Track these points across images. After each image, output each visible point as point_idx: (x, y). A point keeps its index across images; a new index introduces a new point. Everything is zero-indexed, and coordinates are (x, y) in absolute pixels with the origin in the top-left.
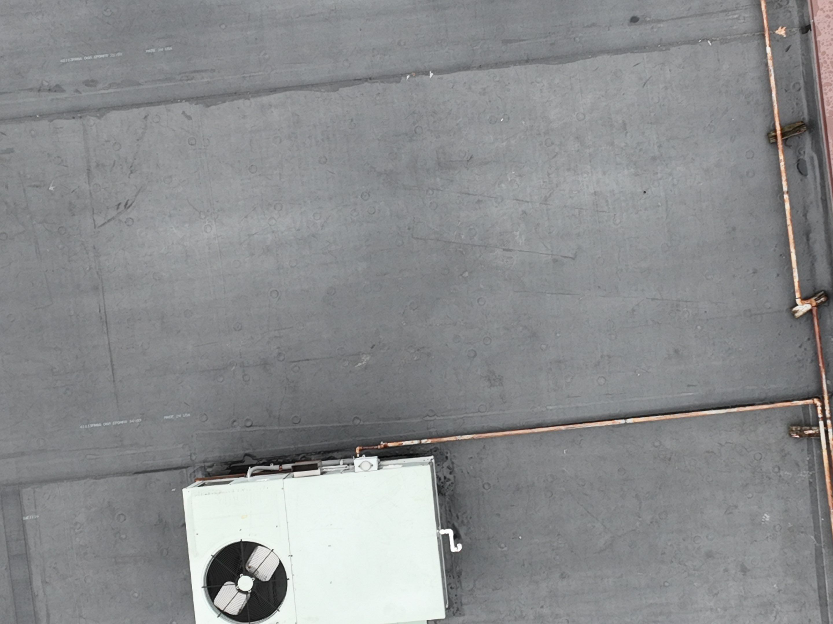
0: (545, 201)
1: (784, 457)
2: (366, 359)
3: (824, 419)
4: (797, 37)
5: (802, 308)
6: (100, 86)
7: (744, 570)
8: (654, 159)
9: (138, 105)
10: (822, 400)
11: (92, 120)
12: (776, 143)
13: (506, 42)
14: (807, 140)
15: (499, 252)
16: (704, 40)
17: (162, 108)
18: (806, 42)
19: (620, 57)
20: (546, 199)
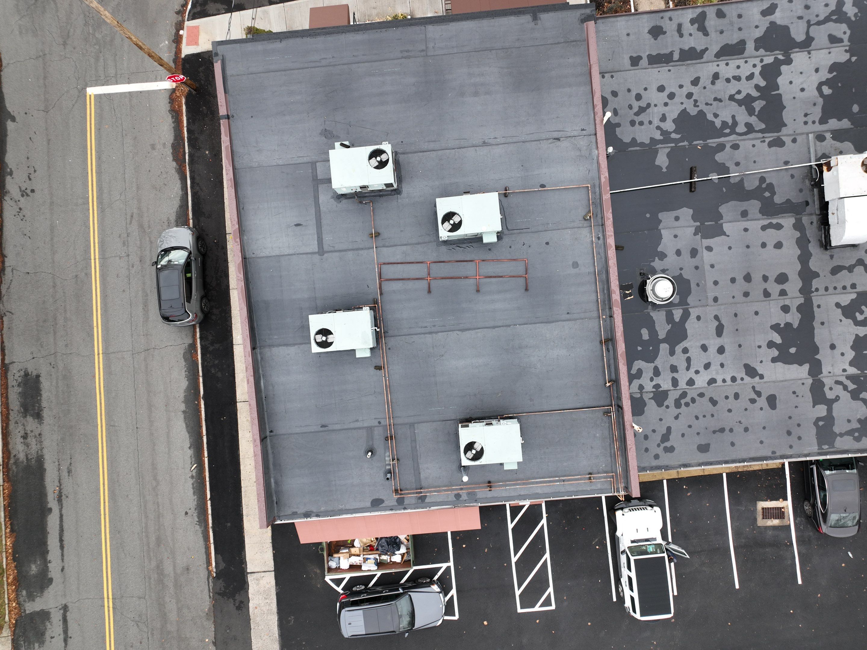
1: (602, 421)
2: (500, 394)
3: (613, 412)
4: (608, 318)
5: (608, 384)
6: (436, 326)
7: (592, 448)
9: (446, 332)
10: (612, 407)
11: (434, 335)
12: (602, 344)
14: (610, 343)
16: (585, 318)
17: (452, 332)
18: (611, 320)
19: (564, 322)
20: (545, 356)
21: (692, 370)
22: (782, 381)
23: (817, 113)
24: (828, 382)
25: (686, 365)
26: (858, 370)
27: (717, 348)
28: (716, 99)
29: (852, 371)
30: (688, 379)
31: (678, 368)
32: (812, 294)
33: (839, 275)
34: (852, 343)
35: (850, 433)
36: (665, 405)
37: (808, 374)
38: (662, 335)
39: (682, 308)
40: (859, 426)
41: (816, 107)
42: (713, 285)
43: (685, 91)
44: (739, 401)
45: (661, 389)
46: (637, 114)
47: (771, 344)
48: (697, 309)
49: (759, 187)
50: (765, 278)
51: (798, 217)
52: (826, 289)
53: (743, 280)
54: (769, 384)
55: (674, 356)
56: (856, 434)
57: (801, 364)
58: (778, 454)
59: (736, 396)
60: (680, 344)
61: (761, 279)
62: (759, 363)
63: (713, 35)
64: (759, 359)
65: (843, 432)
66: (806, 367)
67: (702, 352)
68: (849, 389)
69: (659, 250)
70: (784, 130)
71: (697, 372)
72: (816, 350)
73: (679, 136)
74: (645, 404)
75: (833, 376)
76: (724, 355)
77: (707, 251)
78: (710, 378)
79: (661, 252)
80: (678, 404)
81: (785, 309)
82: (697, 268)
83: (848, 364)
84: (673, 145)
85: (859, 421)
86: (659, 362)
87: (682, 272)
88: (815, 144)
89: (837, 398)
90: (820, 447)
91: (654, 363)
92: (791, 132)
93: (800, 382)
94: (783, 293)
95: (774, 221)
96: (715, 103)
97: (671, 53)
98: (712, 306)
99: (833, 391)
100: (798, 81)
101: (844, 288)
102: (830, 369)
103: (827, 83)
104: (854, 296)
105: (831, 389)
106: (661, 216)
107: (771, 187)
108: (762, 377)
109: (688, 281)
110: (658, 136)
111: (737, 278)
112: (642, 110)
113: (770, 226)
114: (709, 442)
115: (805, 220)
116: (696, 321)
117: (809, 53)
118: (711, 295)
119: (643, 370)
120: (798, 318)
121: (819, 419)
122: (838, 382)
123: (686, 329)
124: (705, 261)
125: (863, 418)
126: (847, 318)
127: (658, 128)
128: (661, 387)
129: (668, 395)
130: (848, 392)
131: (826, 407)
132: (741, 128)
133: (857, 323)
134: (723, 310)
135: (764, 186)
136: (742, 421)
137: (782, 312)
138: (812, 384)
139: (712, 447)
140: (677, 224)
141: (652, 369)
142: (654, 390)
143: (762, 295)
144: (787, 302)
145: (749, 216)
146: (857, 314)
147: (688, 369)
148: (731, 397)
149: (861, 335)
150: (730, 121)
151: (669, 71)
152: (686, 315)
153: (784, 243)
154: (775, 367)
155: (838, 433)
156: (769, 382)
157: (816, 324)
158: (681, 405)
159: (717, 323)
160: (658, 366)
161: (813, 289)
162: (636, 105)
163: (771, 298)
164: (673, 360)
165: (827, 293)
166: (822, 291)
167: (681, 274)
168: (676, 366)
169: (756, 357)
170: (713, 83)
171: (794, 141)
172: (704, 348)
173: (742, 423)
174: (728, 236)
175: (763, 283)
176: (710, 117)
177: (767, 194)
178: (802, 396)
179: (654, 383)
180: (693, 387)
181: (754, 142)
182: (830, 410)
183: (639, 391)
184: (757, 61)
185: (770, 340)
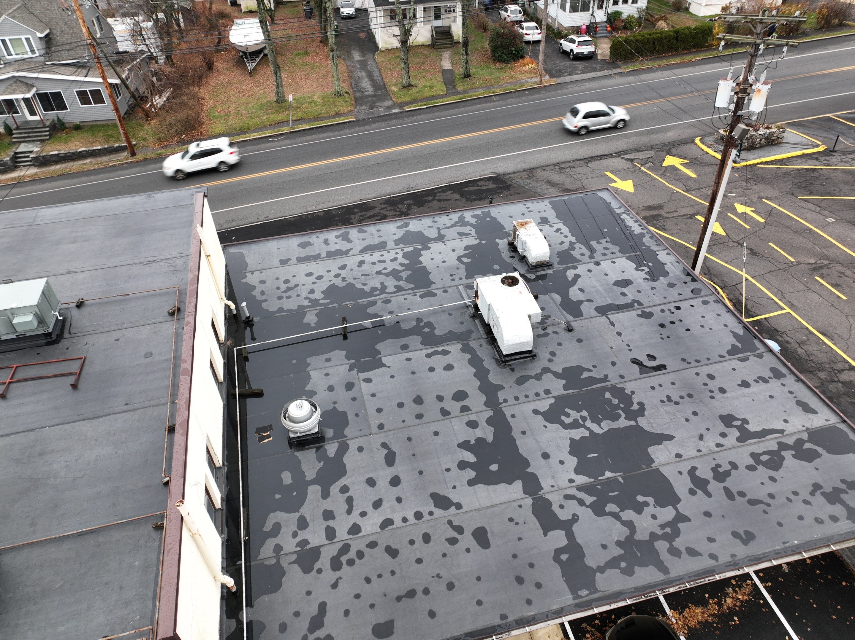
0: (77, 460)
7: (121, 588)
8: (123, 442)
13: (78, 415)
15: (52, 479)
16: (150, 407)
19: (118, 415)
20: (77, 459)
21: (356, 513)
22: (490, 507)
23: (462, 272)
24: (555, 499)
25: (347, 507)
26: (590, 478)
27: (389, 480)
28: (362, 275)
29: (581, 480)
30: (350, 525)
31: (334, 514)
32: (501, 406)
33: (526, 384)
34: (569, 449)
35: (613, 563)
36: (315, 570)
37: (524, 493)
38: (310, 475)
39: (337, 442)
40: (622, 552)
41: (460, 269)
42: (377, 414)
43: (333, 273)
44: (431, 544)
45: (308, 547)
46: (285, 292)
47: (463, 465)
48: (357, 440)
49: (417, 326)
50: (440, 398)
51: (465, 342)
52: (517, 398)
53: (413, 404)
54: (471, 514)
55: (328, 499)
56: (623, 565)
57: (510, 483)
58: (511, 619)
59: (427, 538)
60: (337, 483)
61: (436, 399)
62: (451, 490)
63: (356, 241)
64: (450, 485)
65: (602, 564)
66: (518, 485)
67: (368, 487)
68: (588, 503)
69: (306, 389)
70: (433, 286)
71: (363, 514)
72: (526, 463)
73: (329, 301)
74: (283, 573)
75: (559, 489)
76: (400, 487)
77: (365, 383)
78: (384, 518)
79: (309, 390)
80: (336, 564)
81: (473, 424)
82: (354, 399)
83: (573, 473)
84: (323, 307)
85: (619, 543)
86: (306, 510)
87: (336, 405)
88: (466, 292)
89: (575, 518)
90: (576, 596)
91: (299, 512)
92: (442, 286)
93: (516, 504)
94: (465, 409)
95: (439, 349)
96: (363, 277)
97: (319, 255)
98: (376, 434)
99: (565, 509)
100: (438, 259)
101: (537, 395)
102: (551, 482)
103: (465, 256)
104: (552, 401)
105: (562, 507)
106: (308, 360)
107: (429, 325)
108: (459, 506)
109: (345, 414)
110: (306, 303)
111: (405, 402)
112: (289, 289)
113: (436, 353)
114: (391, 618)
115: (473, 344)
116: (357, 452)
117: (444, 242)
118: (374, 423)
119: (282, 524)
120: (491, 431)
121: (558, 552)
122: (567, 497)
123: (345, 465)
124: (364, 392)
125: (622, 539)
126: (551, 422)
127: (306, 298)
128: (309, 543)
129: (320, 553)
130: (587, 506)
131: (563, 532)
132: (391, 289)
133: (566, 427)
134: (392, 436)
135: (422, 324)
136: (442, 573)
137: (468, 428)
138: (533, 505)
139: (397, 624)
140: (328, 364)
141: (296, 520)
142: (298, 549)
143: (440, 414)
144: (473, 417)
145: (410, 349)
146: (563, 418)
147: (349, 512)
148: (419, 540)
149: (577, 438)
150: (379, 287)
151: (317, 264)
152: (343, 448)
153: (455, 365)
154: (475, 492)
155: (595, 568)
156: (471, 511)
157: (516, 434)
158: (342, 564)
159: (385, 451)
160: (304, 515)
161: (501, 401)
162: (284, 287)
163: (452, 415)
164: (327, 505)
165: (519, 402)
166: (512, 401)
167: (335, 408)
168: (332, 512)
169: (446, 483)
170: (359, 266)
171: (445, 291)
172: (371, 482)
173: (442, 577)
174: (389, 367)
175: (438, 402)
176: (359, 286)
177: (426, 330)
178: (525, 523)
179: (299, 539)
180: (358, 535)
181: (405, 297)
182: (570, 536)
183: (275, 555)
184: (399, 251)
185: (460, 460)
